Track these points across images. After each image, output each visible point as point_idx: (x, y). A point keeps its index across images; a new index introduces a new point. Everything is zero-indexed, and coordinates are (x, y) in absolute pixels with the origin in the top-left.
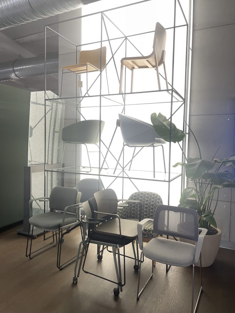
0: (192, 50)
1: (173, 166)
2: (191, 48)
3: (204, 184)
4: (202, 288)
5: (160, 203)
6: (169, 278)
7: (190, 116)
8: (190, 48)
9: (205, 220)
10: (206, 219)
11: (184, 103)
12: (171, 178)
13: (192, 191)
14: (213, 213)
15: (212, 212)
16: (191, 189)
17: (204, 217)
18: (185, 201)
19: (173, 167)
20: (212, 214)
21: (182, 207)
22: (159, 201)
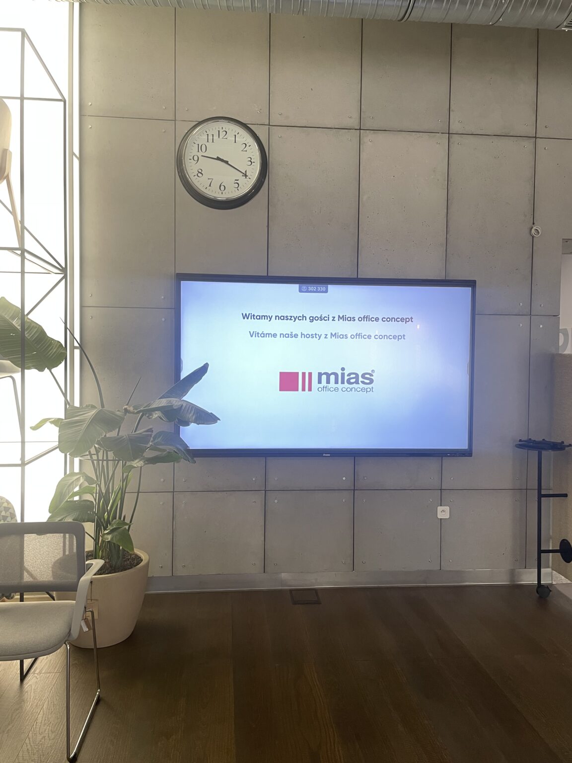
0: (81, 159)
1: (31, 428)
2: (78, 155)
3: (103, 460)
4: (100, 692)
5: (9, 519)
6: (27, 692)
7: (82, 307)
8: (74, 154)
9: (109, 540)
10: (112, 539)
11: (65, 277)
12: (27, 458)
13: (78, 479)
14: (129, 522)
15: (127, 521)
16: (75, 478)
17: (108, 534)
18: (62, 504)
19: (32, 430)
20: (126, 524)
21: (57, 520)
22: (8, 514)
